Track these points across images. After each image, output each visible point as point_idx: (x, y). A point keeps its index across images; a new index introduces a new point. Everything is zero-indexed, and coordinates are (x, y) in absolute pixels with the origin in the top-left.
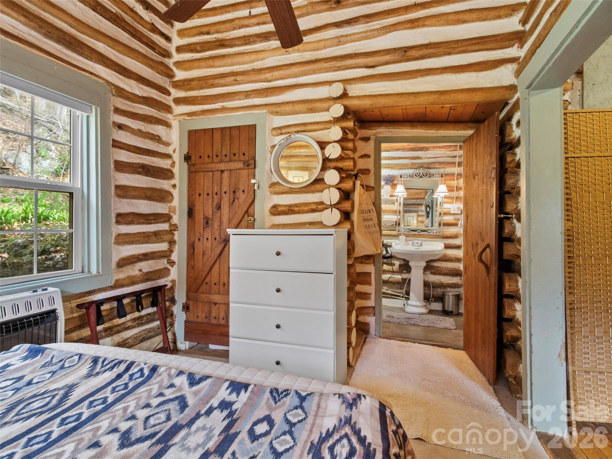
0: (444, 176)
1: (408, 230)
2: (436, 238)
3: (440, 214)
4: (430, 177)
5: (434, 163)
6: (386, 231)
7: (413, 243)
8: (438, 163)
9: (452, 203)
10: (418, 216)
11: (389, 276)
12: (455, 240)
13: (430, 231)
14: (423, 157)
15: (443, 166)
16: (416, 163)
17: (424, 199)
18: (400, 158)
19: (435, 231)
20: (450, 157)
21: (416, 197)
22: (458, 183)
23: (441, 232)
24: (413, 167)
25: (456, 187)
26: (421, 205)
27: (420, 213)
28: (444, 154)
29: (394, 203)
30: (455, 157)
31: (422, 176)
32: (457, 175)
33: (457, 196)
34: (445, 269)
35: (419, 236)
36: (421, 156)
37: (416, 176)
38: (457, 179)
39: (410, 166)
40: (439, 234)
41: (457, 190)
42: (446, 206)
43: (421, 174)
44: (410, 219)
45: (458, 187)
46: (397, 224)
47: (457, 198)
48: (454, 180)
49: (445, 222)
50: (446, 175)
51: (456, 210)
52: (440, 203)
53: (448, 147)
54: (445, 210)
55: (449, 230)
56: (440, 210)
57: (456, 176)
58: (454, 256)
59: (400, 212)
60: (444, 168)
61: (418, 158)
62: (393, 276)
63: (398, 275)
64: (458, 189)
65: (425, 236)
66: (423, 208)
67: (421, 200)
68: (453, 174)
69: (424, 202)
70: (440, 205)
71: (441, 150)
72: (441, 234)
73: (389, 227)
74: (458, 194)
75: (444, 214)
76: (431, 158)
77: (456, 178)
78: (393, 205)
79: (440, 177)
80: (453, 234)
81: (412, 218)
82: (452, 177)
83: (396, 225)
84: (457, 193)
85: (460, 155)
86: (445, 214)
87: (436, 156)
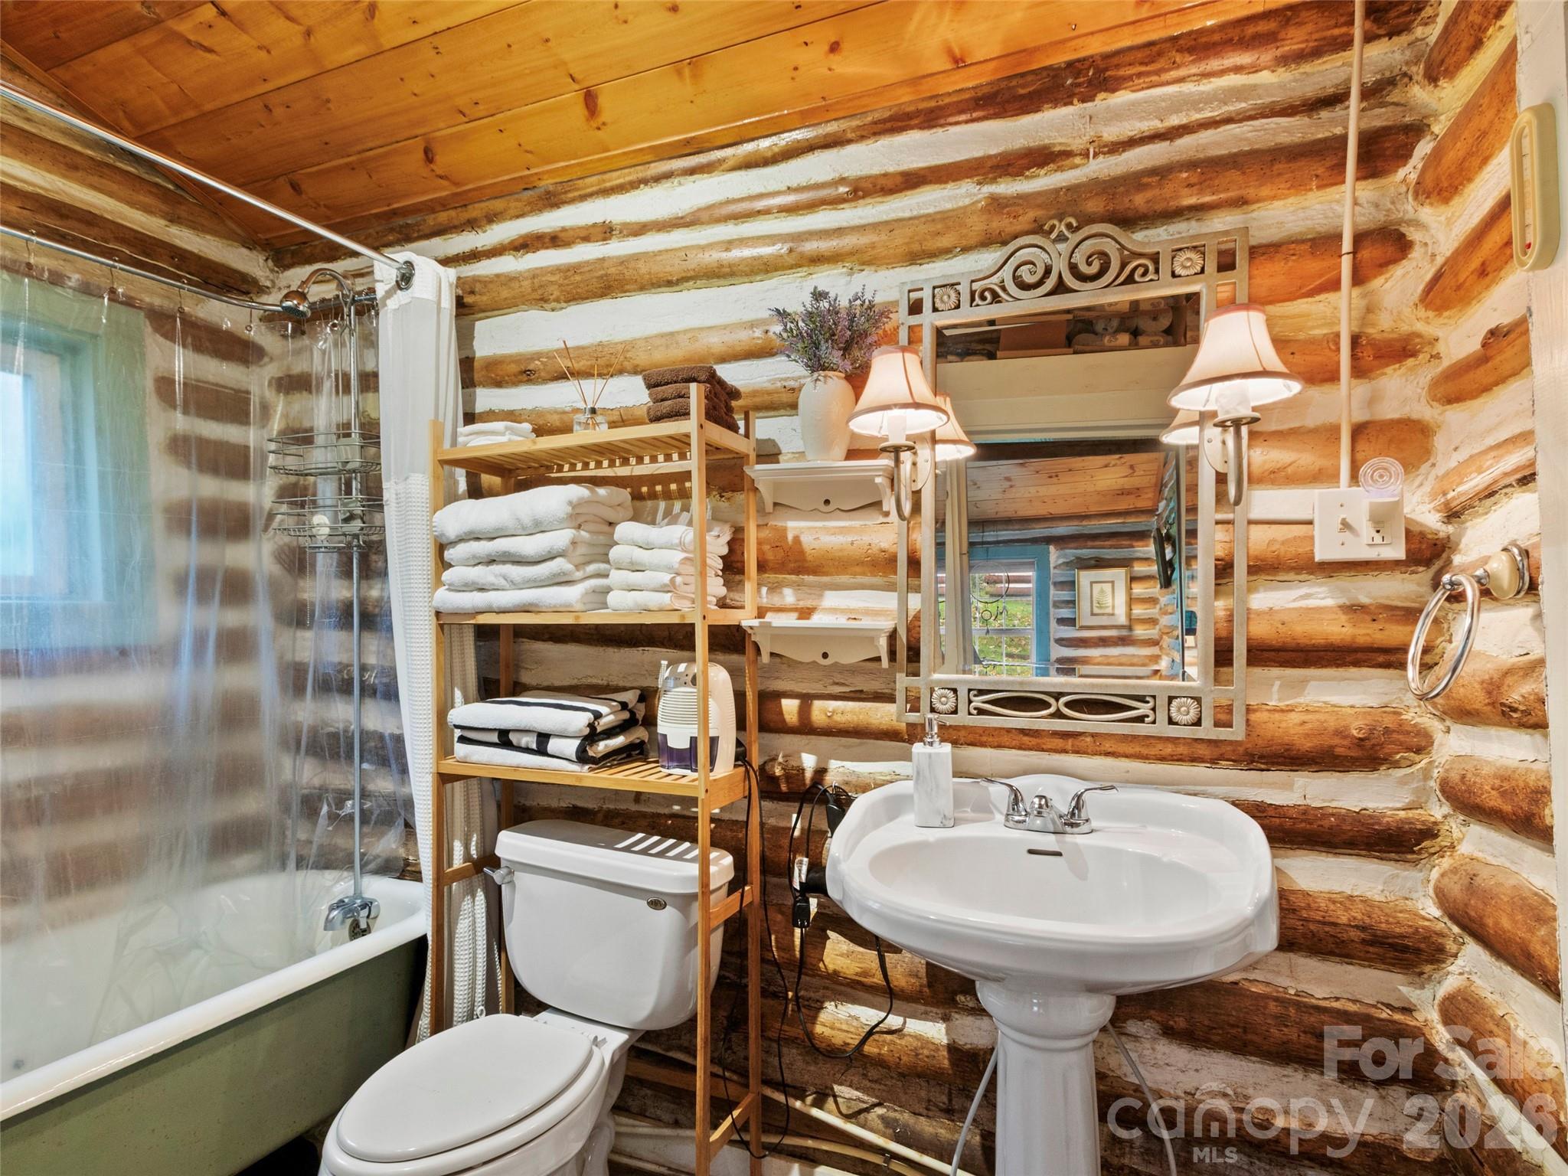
0: (1241, 260)
1: (978, 702)
2: (1194, 760)
3: (1224, 570)
4: (1130, 280)
5: (1162, 173)
6: (832, 705)
7: (1016, 798)
8: (1191, 165)
9: (1323, 476)
10: (1133, 579)
11: (868, 1015)
12: (1353, 779)
13: (1143, 709)
14: (1076, 145)
15: (1232, 185)
16: (1023, 199)
17: (1151, 511)
18: (911, 180)
19: (1185, 711)
20: (1288, 110)
21: (1122, 505)
22: (1369, 310)
23: (1238, 719)
24: (1002, 224)
25: (1355, 340)
26: (1141, 535)
27: (1139, 568)
28: (1238, 93)
29: (877, 505)
30: (1336, 99)
31: (1070, 281)
32: (1359, 239)
33: (1360, 417)
34: (1282, 1020)
35: (1058, 743)
36: (1059, 140)
37: (1024, 286)
38: (1358, 280)
39: (977, 226)
40: (1223, 734)
41: (1359, 371)
42: (1265, 502)
43: (1060, 266)
44: (1102, 591)
45: (1373, 343)
46: (902, 654)
47: (1358, 431)
48: (1334, 285)
49: (1262, 630)
50: (1256, 252)
51: (1366, 530)
52: (1221, 479)
53: (1270, 25)
54: (1260, 538)
55: (1301, 700)
56: (1221, 534)
57: (1347, 245)
58: (1357, 913)
59: (914, 564)
60: (1241, 202)
61: (1043, 157)
62: (894, 1021)
63: (924, 1016)
64: (1367, 355)
65: (1108, 746)
66: (1150, 549)
67: (1142, 519)
68: (1325, 242)
69: (1153, 523)
70: (1221, 497)
71: (1214, 64)
72: (1237, 732)
73: (852, 670)
74: (1372, 401)
75: (1254, 570)
76: (1132, 143)
77: (1346, 263)
78: (873, 519)
79: (1211, 266)
80: (1340, 733)
81: (1107, 587)
82: (1313, 266)
83: (892, 654)
84: (1362, 388)
85: (1370, 79)
86: (1264, 568)
87: (1175, 120)
